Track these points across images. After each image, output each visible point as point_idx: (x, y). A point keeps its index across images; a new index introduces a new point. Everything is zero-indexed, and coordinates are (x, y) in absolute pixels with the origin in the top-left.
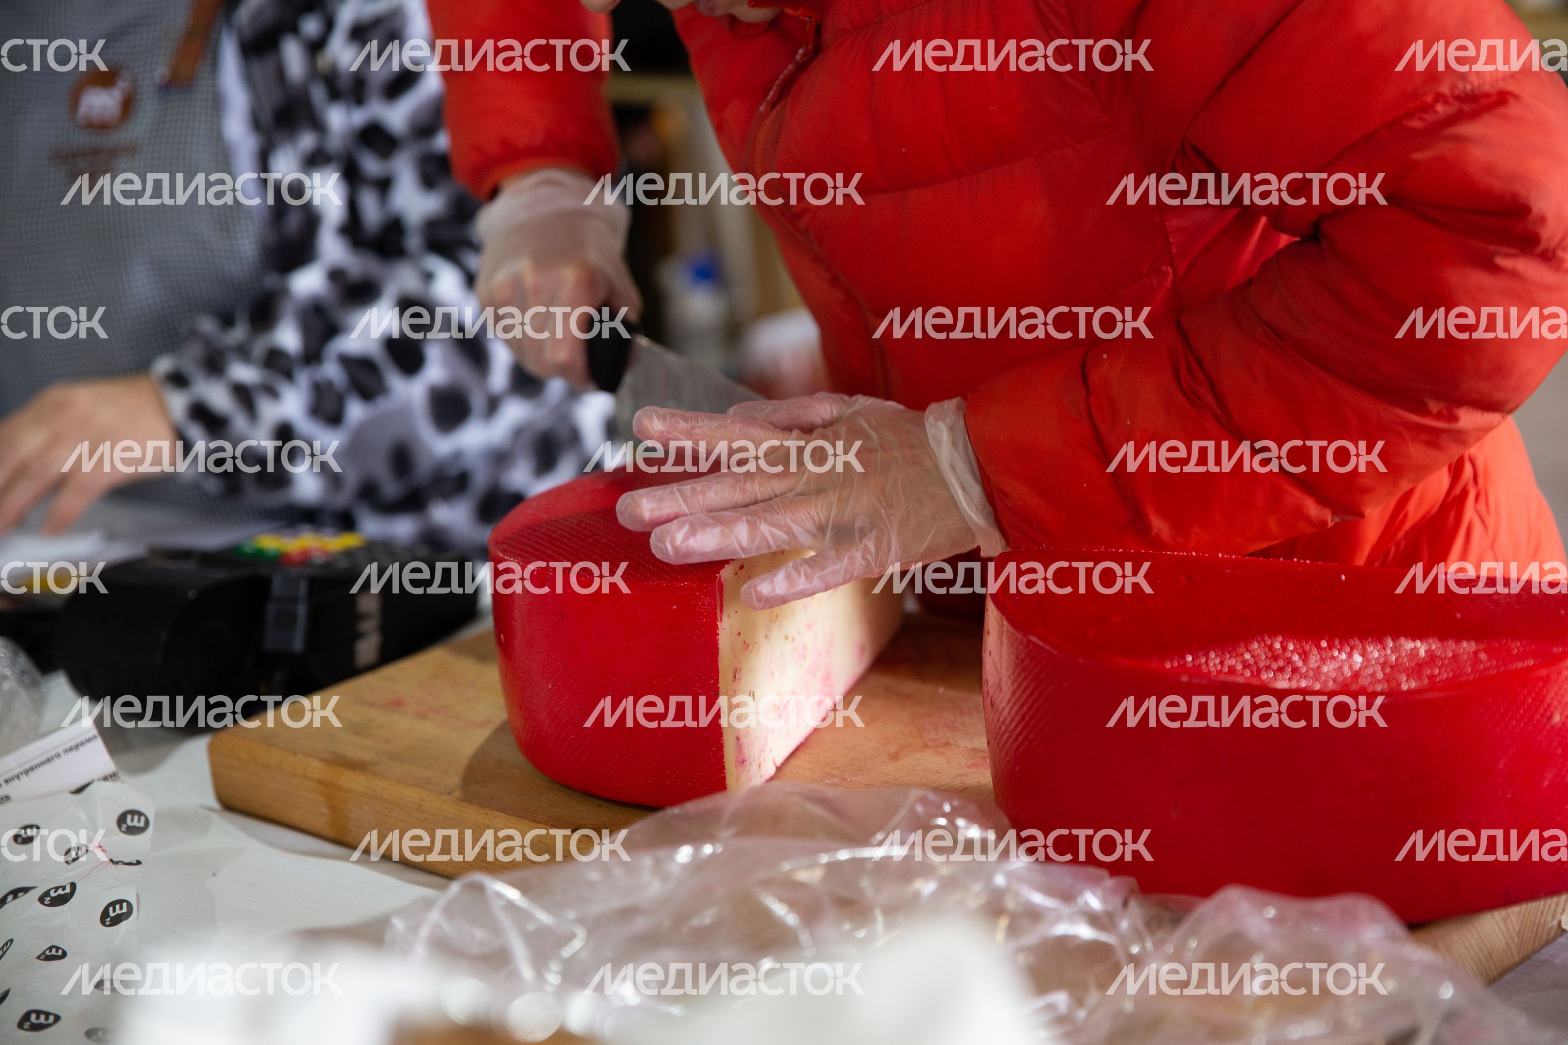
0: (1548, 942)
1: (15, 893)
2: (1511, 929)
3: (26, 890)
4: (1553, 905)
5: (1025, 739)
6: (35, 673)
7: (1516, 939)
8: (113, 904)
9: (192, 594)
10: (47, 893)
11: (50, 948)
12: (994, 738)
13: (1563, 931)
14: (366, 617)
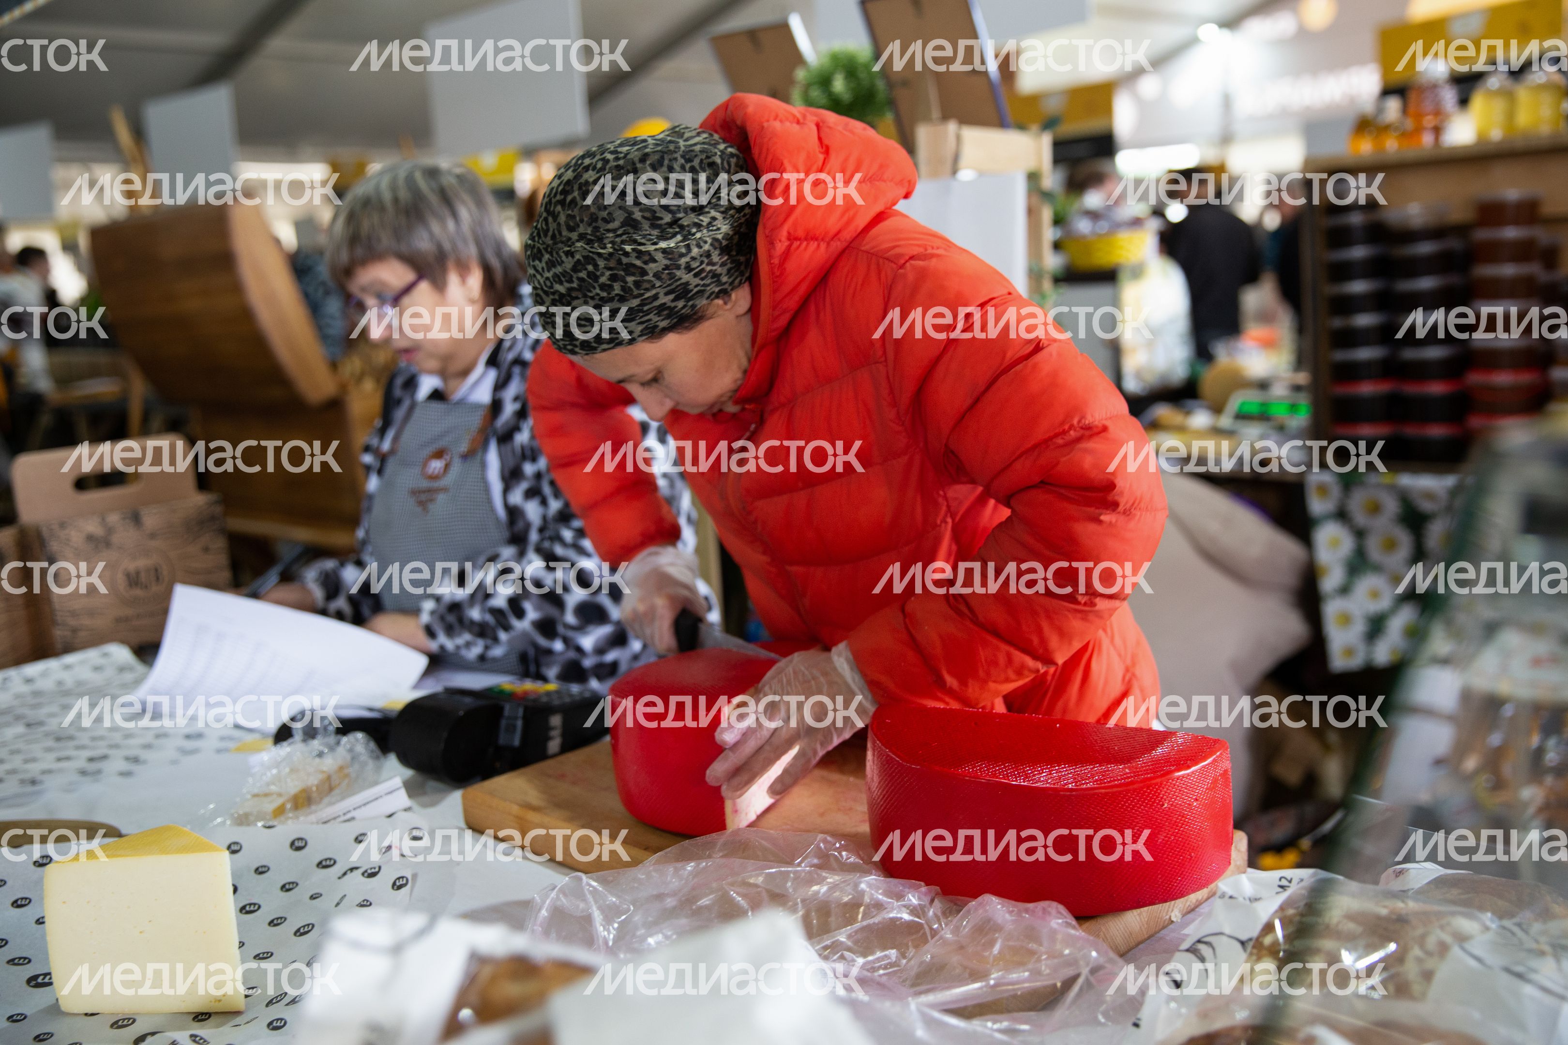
0: (1164, 928)
1: (352, 869)
2: (1143, 920)
3: (357, 868)
4: (1167, 907)
5: (885, 808)
6: (378, 752)
7: (1146, 926)
8: (399, 878)
9: (461, 713)
10: (366, 871)
11: (364, 901)
12: (872, 806)
13: (1172, 922)
14: (553, 728)
